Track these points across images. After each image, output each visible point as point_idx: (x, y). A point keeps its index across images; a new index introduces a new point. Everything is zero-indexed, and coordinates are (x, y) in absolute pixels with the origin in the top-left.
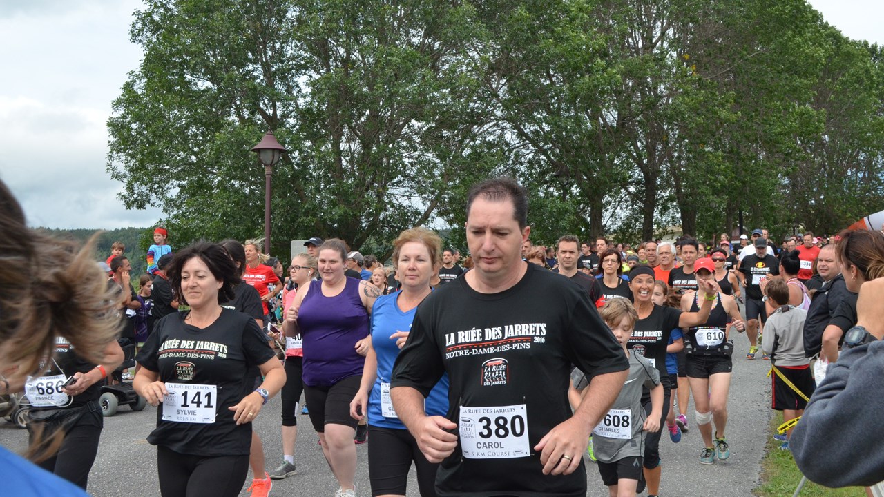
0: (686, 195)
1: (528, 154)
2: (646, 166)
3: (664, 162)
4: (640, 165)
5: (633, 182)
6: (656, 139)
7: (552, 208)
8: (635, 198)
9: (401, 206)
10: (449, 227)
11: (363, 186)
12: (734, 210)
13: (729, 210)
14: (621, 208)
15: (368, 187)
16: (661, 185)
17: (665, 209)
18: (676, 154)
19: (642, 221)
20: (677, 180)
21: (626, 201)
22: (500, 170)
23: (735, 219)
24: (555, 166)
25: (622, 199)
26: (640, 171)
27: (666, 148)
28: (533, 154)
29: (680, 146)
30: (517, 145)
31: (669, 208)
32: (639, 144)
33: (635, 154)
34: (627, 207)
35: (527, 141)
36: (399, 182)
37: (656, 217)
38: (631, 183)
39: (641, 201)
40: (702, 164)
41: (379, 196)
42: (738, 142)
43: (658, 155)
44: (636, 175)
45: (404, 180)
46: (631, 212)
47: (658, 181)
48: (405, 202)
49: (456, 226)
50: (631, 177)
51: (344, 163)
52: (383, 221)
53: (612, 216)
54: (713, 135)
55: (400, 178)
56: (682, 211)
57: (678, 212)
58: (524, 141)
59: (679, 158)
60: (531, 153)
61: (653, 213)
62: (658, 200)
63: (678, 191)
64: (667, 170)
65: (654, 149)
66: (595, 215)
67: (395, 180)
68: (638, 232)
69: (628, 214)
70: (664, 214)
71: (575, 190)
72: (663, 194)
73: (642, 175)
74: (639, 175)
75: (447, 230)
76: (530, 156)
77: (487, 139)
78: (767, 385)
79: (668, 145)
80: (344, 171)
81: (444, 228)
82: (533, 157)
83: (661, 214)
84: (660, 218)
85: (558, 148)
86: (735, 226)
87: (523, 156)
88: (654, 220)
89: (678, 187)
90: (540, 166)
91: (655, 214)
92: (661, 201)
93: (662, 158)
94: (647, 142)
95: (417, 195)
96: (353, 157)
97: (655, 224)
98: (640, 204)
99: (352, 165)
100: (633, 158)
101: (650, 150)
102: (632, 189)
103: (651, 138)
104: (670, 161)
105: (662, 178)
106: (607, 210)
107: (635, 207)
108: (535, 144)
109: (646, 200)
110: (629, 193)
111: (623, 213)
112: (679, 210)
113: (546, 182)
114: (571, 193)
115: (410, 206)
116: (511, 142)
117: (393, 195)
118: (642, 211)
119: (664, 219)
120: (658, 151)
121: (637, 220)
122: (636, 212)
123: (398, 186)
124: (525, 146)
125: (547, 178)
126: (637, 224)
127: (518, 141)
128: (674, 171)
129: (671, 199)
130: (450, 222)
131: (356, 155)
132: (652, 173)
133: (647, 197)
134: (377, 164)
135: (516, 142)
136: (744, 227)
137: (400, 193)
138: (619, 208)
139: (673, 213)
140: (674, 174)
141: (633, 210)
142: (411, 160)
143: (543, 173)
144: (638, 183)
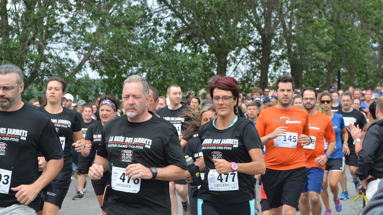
0: (295, 54)
1: (167, 17)
2: (264, 30)
3: (278, 27)
4: (259, 29)
5: (252, 43)
6: (273, 8)
7: (183, 62)
8: (253, 55)
9: (58, 58)
10: (99, 77)
11: (25, 41)
12: (334, 68)
13: (330, 67)
14: (242, 64)
15: (30, 41)
16: (275, 45)
17: (278, 64)
18: (289, 20)
19: (259, 75)
20: (288, 43)
21: (246, 58)
22: (143, 31)
23: (334, 75)
24: (189, 28)
25: (243, 56)
26: (258, 34)
27: (280, 15)
28: (170, 18)
29: (292, 13)
30: (157, 10)
31: (281, 65)
32: (258, 12)
33: (254, 20)
34: (247, 62)
35: (166, 7)
36: (58, 38)
37: (270, 73)
38: (250, 44)
39: (259, 59)
40: (310, 28)
41: (40, 49)
42: (338, 13)
43: (273, 21)
44: (256, 37)
45: (62, 37)
46: (250, 67)
47: (273, 41)
48: (62, 55)
49: (106, 77)
50: (250, 39)
51: (10, 21)
52: (43, 71)
53: (235, 70)
54: (318, 6)
55: (59, 35)
56: (291, 67)
57: (288, 68)
58: (163, 6)
59: (290, 23)
60: (169, 16)
61: (268, 68)
62: (272, 58)
63: (289, 51)
64: (280, 34)
65: (270, 16)
66: (221, 70)
67: (54, 37)
68: (256, 84)
69: (248, 69)
70: (277, 69)
71: (205, 49)
72: (276, 53)
73: (260, 37)
74: (258, 37)
75: (98, 80)
76: (168, 19)
77: (132, 5)
78: (356, 209)
79: (281, 12)
80: (10, 28)
81: (96, 78)
82: (171, 20)
83: (275, 69)
84: (274, 73)
85: (191, 12)
86: (334, 81)
87: (162, 18)
88: (268, 75)
89: (289, 47)
90: (176, 28)
91: (270, 70)
92: (275, 59)
93: (276, 23)
94: (264, 10)
95: (72, 49)
96: (17, 15)
97: (270, 77)
98: (258, 61)
99: (17, 22)
100: (253, 23)
101: (267, 16)
102: (252, 48)
103: (268, 7)
104: (284, 26)
105: (276, 40)
106: (230, 66)
107: (254, 63)
108: (173, 9)
109: (262, 58)
110: (249, 52)
111: (244, 68)
112: (289, 66)
113: (181, 42)
114: (201, 51)
115: (66, 59)
116: (153, 7)
117: (52, 49)
118: (260, 67)
119: (277, 73)
120: (274, 17)
121: (254, 74)
122: (254, 67)
123: (56, 41)
124: (163, 11)
125: (182, 38)
126: (255, 77)
127: (158, 6)
128: (286, 34)
129: (283, 57)
130: (101, 74)
131: (20, 15)
132: (268, 36)
133: (263, 55)
134: (38, 21)
135: (156, 7)
136: (341, 82)
137: (57, 48)
138: (240, 64)
139: (284, 69)
140: (285, 36)
141: (252, 66)
142: (67, 20)
143: (178, 34)
144: (256, 44)
